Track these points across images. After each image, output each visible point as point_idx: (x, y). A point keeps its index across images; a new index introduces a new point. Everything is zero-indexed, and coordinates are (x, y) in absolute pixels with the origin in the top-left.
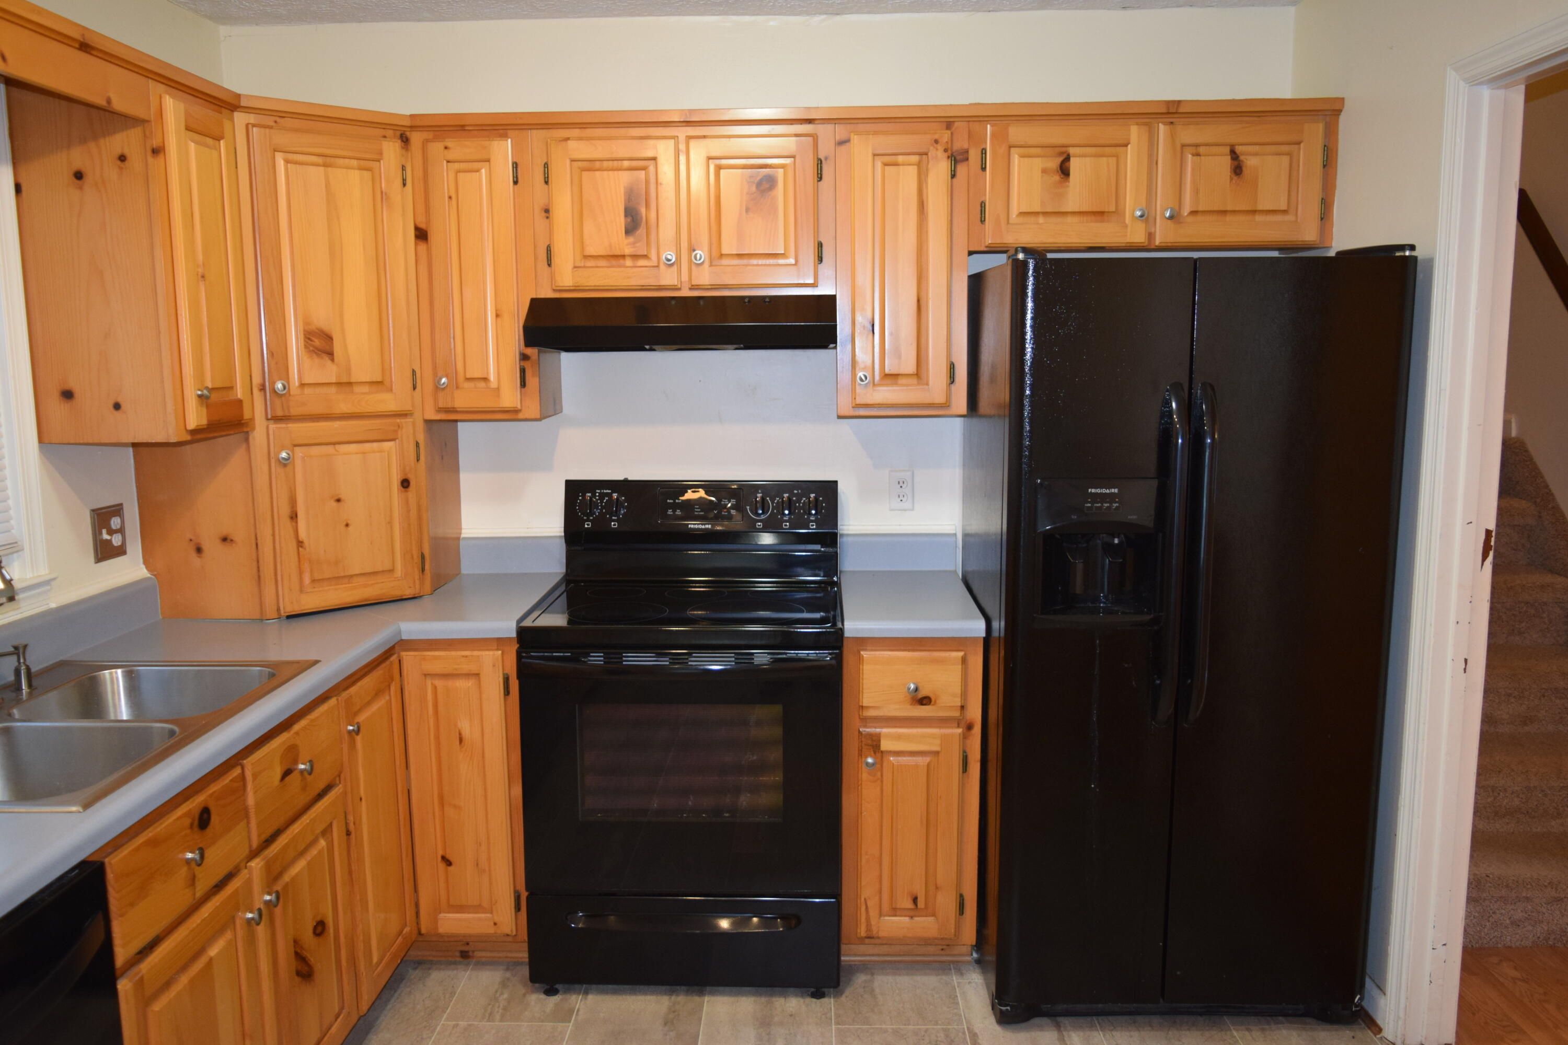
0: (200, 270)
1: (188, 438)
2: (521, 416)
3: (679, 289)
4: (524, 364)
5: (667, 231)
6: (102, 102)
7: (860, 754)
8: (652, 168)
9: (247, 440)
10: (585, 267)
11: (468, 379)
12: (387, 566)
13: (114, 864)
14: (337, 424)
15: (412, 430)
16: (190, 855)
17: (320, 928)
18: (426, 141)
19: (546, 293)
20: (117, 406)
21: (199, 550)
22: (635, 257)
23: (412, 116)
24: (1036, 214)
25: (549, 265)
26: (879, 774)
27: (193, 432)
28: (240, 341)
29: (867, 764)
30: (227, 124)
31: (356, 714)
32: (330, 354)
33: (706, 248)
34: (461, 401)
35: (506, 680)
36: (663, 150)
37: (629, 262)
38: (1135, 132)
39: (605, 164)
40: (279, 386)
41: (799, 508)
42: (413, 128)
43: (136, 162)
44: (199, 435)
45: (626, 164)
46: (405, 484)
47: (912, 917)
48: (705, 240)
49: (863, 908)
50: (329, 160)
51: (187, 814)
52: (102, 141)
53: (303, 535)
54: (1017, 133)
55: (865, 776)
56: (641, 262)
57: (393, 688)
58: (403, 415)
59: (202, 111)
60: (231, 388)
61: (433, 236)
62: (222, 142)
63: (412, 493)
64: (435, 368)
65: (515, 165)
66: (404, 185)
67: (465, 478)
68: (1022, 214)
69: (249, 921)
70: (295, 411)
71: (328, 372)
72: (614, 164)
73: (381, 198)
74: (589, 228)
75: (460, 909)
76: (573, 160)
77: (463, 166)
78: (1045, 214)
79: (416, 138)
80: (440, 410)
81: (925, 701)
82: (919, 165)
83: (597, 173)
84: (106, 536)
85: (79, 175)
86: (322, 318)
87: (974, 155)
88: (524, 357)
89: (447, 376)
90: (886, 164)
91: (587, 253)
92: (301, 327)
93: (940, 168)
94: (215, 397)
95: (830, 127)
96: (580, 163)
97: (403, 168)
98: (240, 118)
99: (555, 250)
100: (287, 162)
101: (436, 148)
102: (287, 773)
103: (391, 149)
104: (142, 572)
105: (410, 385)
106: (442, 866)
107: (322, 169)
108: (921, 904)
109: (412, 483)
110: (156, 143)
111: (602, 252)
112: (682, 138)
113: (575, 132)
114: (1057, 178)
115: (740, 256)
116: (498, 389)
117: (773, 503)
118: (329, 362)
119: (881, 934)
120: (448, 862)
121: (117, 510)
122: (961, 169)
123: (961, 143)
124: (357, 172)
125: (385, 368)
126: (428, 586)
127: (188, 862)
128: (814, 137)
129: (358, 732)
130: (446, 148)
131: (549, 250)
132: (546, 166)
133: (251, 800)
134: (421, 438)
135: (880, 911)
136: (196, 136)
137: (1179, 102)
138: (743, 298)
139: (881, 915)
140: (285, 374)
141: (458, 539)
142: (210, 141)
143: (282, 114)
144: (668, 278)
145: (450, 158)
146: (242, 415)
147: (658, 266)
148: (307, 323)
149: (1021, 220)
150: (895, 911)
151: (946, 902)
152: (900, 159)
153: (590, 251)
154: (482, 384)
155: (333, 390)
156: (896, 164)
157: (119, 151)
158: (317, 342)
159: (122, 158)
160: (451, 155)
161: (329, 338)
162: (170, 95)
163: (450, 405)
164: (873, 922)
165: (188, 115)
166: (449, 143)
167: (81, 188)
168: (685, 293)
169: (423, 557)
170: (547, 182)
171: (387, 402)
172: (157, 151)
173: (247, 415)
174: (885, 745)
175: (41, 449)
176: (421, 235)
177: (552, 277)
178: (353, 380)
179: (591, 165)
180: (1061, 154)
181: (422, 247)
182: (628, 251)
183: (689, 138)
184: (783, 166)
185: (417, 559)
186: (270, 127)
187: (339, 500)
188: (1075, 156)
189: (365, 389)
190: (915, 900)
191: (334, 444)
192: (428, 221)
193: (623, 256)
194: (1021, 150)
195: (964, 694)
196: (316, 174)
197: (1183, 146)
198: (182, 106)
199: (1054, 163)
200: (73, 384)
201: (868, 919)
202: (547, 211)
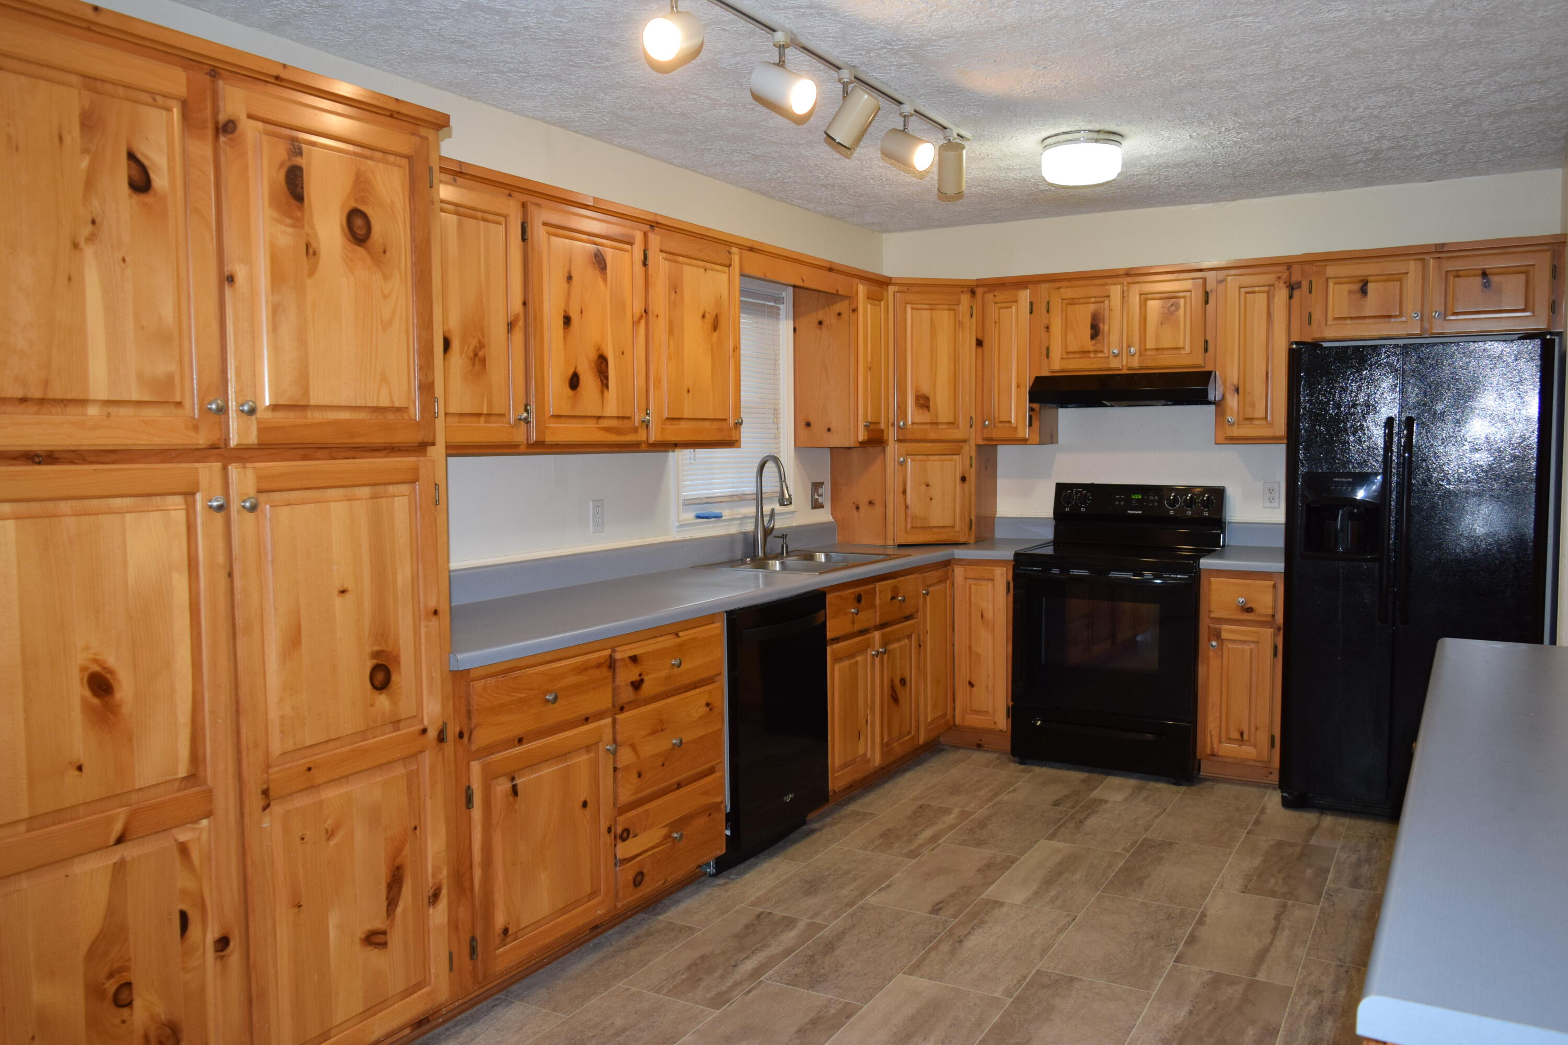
0: (869, 365)
1: (859, 445)
2: (1028, 442)
3: (1121, 370)
4: (1031, 413)
5: (1114, 337)
6: (835, 292)
7: (1209, 640)
8: (1107, 302)
9: (884, 452)
10: (1067, 358)
11: (1000, 422)
12: (951, 524)
13: (829, 597)
14: (929, 445)
15: (970, 450)
16: (853, 610)
17: (903, 682)
18: (985, 293)
19: (1045, 373)
20: (829, 430)
21: (858, 508)
22: (1096, 352)
23: (977, 280)
24: (1345, 318)
25: (1048, 358)
26: (1220, 653)
27: (861, 443)
28: (884, 403)
29: (1212, 646)
30: (885, 293)
31: (928, 586)
32: (928, 408)
33: (1137, 346)
34: (996, 434)
35: (1008, 583)
36: (1115, 291)
37: (1092, 355)
38: (1413, 266)
39: (1081, 301)
40: (902, 423)
41: (1199, 502)
42: (977, 286)
43: (845, 316)
44: (863, 444)
45: (1093, 300)
46: (963, 479)
47: (1240, 745)
48: (1136, 341)
49: (1209, 736)
50: (933, 306)
51: (854, 593)
52: (831, 307)
53: (909, 502)
54: (1331, 271)
55: (1211, 654)
56: (1099, 355)
57: (948, 581)
58: (964, 441)
59: (875, 288)
60: (879, 423)
61: (986, 344)
62: (882, 303)
63: (966, 485)
64: (983, 415)
65: (1031, 303)
66: (972, 316)
67: (1000, 482)
68: (1335, 319)
69: (873, 655)
70: (909, 437)
71: (925, 417)
72: (1086, 300)
73: (958, 325)
74: (1070, 336)
75: (977, 712)
76: (1062, 299)
77: (1003, 305)
78: (1351, 318)
79: (979, 291)
80: (984, 439)
81: (1250, 610)
82: (1268, 292)
83: (1076, 306)
84: (816, 497)
85: (820, 323)
86: (925, 389)
87: (1305, 284)
88: (1031, 409)
89: (989, 420)
90: (1247, 293)
91: (1069, 350)
92: (914, 392)
93: (1282, 294)
94: (872, 427)
95: (1214, 273)
96: (1066, 301)
97: (971, 308)
98: (891, 289)
99: (1051, 349)
100: (912, 309)
101: (989, 296)
102: (893, 598)
103: (965, 298)
104: (830, 518)
105: (969, 425)
106: (968, 687)
107: (929, 311)
108: (1246, 737)
109: (967, 479)
110: (854, 306)
111: (1076, 350)
112: (1125, 284)
113: (1065, 284)
114: (1359, 296)
115: (1157, 349)
116: (1016, 427)
117: (1181, 499)
118: (927, 412)
119: (1220, 754)
120: (971, 685)
121: (821, 484)
122: (1296, 293)
123: (1295, 278)
124: (947, 312)
125: (956, 416)
126: (972, 540)
127: (853, 613)
128: (1205, 280)
129: (927, 594)
130: (994, 296)
131: (1048, 349)
132: (1048, 303)
133: (877, 602)
134: (973, 454)
135: (1220, 738)
136: (871, 301)
137: (1443, 245)
138: (1156, 373)
139: (1220, 742)
140: (905, 418)
141: (994, 517)
142: (876, 302)
143: (911, 285)
144: (1115, 364)
145: (996, 301)
146: (883, 437)
147: (1108, 357)
148: (917, 391)
149: (1335, 322)
150: (1230, 740)
151: (1263, 739)
152: (1256, 289)
153: (1070, 349)
154: (1007, 425)
155: (928, 426)
156: (1254, 292)
157: (838, 311)
158: (922, 401)
159: (839, 314)
160: (997, 300)
161: (927, 399)
162: (862, 284)
163: (989, 436)
164: (1215, 745)
165: (868, 291)
166: (996, 293)
167: (821, 328)
168: (1125, 372)
169: (971, 521)
170: (1048, 312)
171: (957, 434)
172: (855, 310)
173: (885, 438)
174: (1224, 635)
175: (795, 450)
176: (979, 343)
177: (1049, 365)
178: (939, 421)
179: (1072, 302)
180: (1362, 281)
181: (980, 350)
182: (1091, 349)
183: (1129, 283)
184: (1184, 297)
185: (967, 522)
186: (905, 292)
187: (928, 485)
188: (1371, 282)
189: (945, 426)
190: (1242, 734)
191: (927, 455)
192: (983, 336)
193: (1089, 352)
194: (1336, 280)
195: (1274, 608)
196: (926, 314)
197: (1447, 272)
198: (866, 288)
199: (1357, 287)
200: (811, 419)
201: (1212, 743)
202: (1048, 328)
